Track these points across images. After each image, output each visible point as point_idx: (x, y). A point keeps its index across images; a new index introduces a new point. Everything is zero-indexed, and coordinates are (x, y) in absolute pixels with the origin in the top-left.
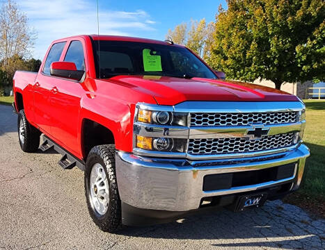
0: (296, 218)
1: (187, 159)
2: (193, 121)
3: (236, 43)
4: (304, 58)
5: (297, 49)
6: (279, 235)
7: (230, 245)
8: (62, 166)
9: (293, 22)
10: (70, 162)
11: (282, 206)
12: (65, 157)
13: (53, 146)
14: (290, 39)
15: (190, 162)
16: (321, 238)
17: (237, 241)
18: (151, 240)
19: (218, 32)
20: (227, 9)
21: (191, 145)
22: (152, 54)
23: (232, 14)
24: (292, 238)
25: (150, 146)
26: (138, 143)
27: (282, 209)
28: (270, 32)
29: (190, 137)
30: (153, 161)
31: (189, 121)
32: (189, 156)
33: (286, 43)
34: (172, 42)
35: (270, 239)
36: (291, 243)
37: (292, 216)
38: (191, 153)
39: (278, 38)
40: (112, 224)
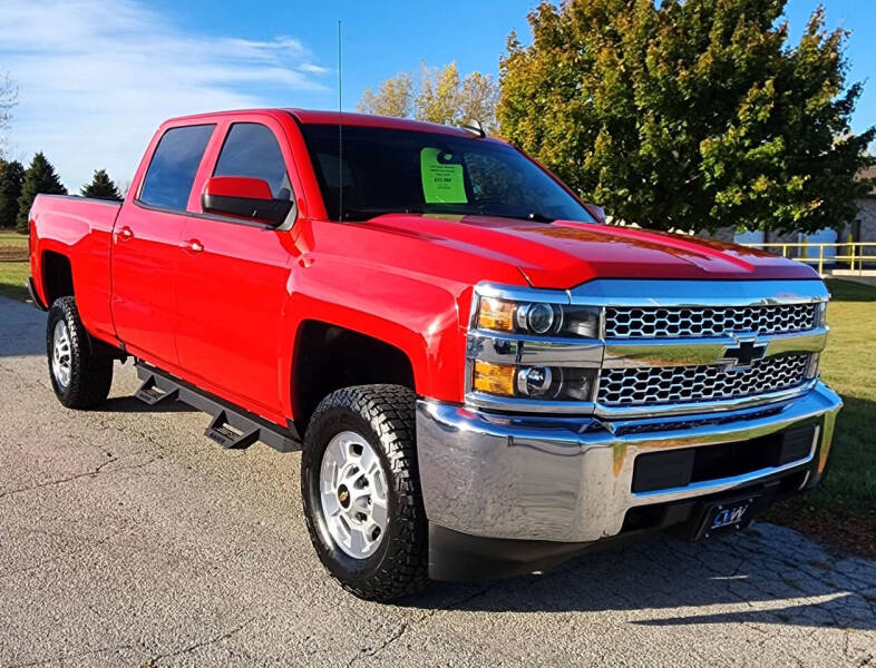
0: (797, 556)
1: (596, 416)
2: (610, 325)
3: (557, 130)
4: (718, 171)
5: (703, 150)
6: (773, 596)
7: (672, 621)
8: (221, 441)
9: (691, 83)
10: (240, 433)
11: (759, 530)
12: (221, 420)
13: (176, 393)
14: (685, 124)
15: (604, 424)
16: (868, 599)
17: (686, 611)
18: (487, 616)
19: (509, 104)
20: (532, 43)
21: (603, 383)
22: (441, 160)
23: (544, 56)
24: (803, 601)
25: (511, 385)
26: (477, 380)
27: (759, 535)
28: (640, 104)
29: (606, 365)
30: (513, 423)
31: (602, 326)
32: (602, 410)
33: (679, 133)
34: (481, 131)
35: (758, 606)
36: (806, 613)
37: (789, 552)
38: (602, 402)
39: (657, 120)
40: (397, 580)
